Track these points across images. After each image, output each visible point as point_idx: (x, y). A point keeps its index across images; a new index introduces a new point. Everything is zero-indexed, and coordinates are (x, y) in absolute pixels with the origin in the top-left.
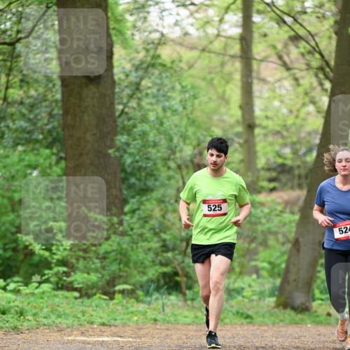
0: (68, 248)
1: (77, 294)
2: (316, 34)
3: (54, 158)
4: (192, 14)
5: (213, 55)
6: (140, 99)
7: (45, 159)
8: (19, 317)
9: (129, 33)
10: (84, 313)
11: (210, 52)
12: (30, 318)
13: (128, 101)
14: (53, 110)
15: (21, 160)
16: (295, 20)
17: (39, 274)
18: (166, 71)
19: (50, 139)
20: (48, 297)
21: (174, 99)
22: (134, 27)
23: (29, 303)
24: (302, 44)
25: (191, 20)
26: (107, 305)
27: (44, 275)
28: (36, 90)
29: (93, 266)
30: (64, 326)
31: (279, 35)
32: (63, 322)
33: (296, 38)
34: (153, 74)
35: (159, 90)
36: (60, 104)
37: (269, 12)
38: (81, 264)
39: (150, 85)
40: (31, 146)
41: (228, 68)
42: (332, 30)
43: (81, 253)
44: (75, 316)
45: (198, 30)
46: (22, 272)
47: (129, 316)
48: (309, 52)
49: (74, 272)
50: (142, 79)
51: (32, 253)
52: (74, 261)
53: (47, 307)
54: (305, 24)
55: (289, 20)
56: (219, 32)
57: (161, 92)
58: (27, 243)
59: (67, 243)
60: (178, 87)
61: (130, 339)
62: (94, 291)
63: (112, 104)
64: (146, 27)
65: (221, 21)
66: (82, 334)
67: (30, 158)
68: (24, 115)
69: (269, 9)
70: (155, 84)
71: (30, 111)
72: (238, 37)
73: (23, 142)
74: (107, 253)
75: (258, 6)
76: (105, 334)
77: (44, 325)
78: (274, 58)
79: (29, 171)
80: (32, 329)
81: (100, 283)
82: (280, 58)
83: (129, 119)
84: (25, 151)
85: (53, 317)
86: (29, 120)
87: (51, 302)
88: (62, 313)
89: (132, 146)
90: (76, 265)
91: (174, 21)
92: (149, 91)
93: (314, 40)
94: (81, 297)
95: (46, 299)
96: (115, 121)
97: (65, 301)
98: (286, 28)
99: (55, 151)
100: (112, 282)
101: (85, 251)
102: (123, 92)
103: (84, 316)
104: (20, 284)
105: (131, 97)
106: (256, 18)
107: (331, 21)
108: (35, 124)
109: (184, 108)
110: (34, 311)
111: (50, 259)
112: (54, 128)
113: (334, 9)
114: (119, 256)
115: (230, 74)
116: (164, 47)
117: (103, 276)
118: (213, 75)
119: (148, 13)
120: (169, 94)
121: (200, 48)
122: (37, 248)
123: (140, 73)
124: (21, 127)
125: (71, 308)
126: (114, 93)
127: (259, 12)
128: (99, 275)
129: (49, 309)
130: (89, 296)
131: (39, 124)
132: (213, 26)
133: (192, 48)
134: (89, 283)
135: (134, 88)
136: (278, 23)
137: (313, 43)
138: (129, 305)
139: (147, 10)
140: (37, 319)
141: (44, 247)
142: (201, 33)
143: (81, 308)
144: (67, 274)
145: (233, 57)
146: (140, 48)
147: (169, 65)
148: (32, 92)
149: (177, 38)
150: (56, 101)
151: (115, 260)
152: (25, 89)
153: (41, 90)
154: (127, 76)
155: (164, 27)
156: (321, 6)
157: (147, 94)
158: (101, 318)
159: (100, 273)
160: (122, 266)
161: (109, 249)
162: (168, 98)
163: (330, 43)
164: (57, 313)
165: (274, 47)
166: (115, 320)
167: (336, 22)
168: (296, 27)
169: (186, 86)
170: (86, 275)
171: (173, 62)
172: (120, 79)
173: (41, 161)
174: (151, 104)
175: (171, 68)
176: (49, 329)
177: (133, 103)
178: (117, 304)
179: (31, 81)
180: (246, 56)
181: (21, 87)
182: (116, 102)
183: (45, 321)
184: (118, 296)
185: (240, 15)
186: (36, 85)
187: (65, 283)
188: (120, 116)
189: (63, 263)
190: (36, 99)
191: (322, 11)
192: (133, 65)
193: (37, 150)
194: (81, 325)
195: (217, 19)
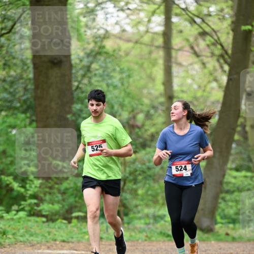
0: (38, 186)
1: (44, 219)
2: (218, 31)
3: (28, 121)
4: (128, 16)
5: (143, 46)
6: (90, 78)
7: (22, 121)
8: (3, 236)
9: (82, 30)
10: (49, 233)
11: (141, 43)
12: (10, 236)
13: (82, 80)
14: (27, 85)
15: (4, 122)
16: (203, 21)
17: (17, 205)
18: (109, 58)
19: (25, 107)
20: (24, 221)
21: (115, 77)
22: (87, 26)
23: (9, 226)
24: (208, 38)
25: (128, 21)
26: (67, 227)
27: (20, 205)
28: (15, 71)
29: (56, 199)
30: (35, 242)
31: (191, 31)
32: (34, 239)
33: (203, 34)
34: (100, 60)
35: (104, 71)
36: (32, 82)
37: (184, 15)
38: (48, 197)
39: (97, 67)
40: (11, 112)
41: (154, 56)
42: (229, 28)
43: (47, 190)
44: (43, 235)
45: (132, 27)
46: (4, 203)
47: (82, 235)
48: (214, 44)
49: (42, 203)
50: (92, 63)
51: (12, 190)
52: (42, 195)
53: (23, 228)
54: (210, 23)
55: (198, 20)
56: (148, 29)
57: (106, 73)
58: (8, 182)
59: (37, 182)
60: (118, 69)
61: (83, 252)
62: (57, 217)
63: (70, 81)
64: (95, 26)
65: (149, 21)
66: (49, 248)
67: (11, 120)
68: (6, 90)
69: (183, 12)
70: (101, 67)
71: (11, 87)
72: (161, 32)
73: (5, 109)
74: (67, 189)
75: (175, 10)
76: (65, 248)
77: (21, 242)
78: (187, 48)
79: (10, 130)
80: (12, 244)
81: (61, 212)
82: (192, 48)
83: (83, 92)
84: (7, 116)
85: (27, 236)
86: (10, 93)
87: (25, 225)
88: (34, 233)
89: (84, 112)
90: (44, 198)
91: (115, 22)
92: (97, 72)
93: (217, 35)
94: (47, 221)
95: (22, 222)
96: (72, 94)
97: (36, 224)
98: (196, 26)
99: (28, 115)
100: (70, 210)
101: (51, 188)
102: (78, 72)
103: (49, 235)
104: (3, 212)
105: (84, 76)
106: (175, 19)
107: (229, 21)
108: (14, 96)
109: (123, 84)
110: (14, 231)
111: (24, 194)
112: (28, 99)
113: (231, 12)
114: (75, 192)
115: (156, 60)
116: (108, 40)
117: (63, 206)
118: (143, 61)
119: (96, 15)
120: (112, 74)
121: (134, 41)
122: (15, 185)
123: (91, 59)
124: (4, 98)
125: (40, 229)
126: (71, 73)
127: (177, 15)
128: (61, 206)
129: (24, 230)
130: (53, 221)
131: (17, 96)
132: (143, 25)
133: (128, 41)
134: (54, 211)
135: (86, 69)
136: (191, 23)
137: (216, 38)
138: (82, 227)
139: (95, 13)
140: (16, 237)
141: (20, 185)
142: (135, 30)
143: (48, 230)
144: (37, 205)
145: (158, 47)
146: (91, 40)
147: (111, 53)
148: (12, 73)
149: (117, 33)
150: (30, 79)
151: (72, 195)
152: (7, 70)
153: (19, 71)
154: (81, 61)
155: (107, 25)
156: (222, 10)
157: (95, 75)
158: (62, 236)
159: (61, 204)
160: (77, 199)
161: (68, 186)
162: (111, 77)
163: (228, 38)
164: (30, 233)
165: (187, 40)
166: (72, 238)
167: (233, 22)
168: (204, 26)
169: (123, 69)
170: (51, 205)
171: (114, 51)
172: (76, 63)
173: (19, 122)
174: (98, 81)
175: (113, 55)
176: (24, 244)
177: (85, 81)
178: (74, 226)
179: (11, 65)
180: (167, 47)
181: (4, 69)
182: (73, 79)
183: (21, 239)
184: (74, 221)
185: (163, 17)
186: (15, 68)
187: (36, 212)
188: (76, 90)
189: (34, 196)
190: (15, 77)
191: (222, 14)
192: (86, 53)
193: (16, 114)
194: (47, 242)
195: (146, 20)
